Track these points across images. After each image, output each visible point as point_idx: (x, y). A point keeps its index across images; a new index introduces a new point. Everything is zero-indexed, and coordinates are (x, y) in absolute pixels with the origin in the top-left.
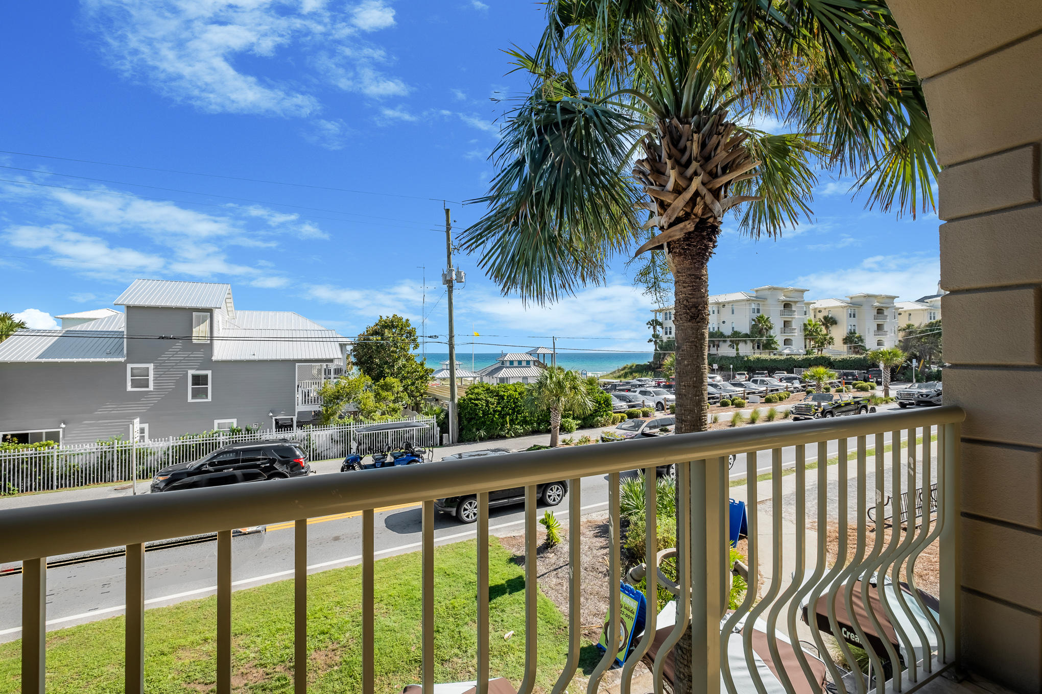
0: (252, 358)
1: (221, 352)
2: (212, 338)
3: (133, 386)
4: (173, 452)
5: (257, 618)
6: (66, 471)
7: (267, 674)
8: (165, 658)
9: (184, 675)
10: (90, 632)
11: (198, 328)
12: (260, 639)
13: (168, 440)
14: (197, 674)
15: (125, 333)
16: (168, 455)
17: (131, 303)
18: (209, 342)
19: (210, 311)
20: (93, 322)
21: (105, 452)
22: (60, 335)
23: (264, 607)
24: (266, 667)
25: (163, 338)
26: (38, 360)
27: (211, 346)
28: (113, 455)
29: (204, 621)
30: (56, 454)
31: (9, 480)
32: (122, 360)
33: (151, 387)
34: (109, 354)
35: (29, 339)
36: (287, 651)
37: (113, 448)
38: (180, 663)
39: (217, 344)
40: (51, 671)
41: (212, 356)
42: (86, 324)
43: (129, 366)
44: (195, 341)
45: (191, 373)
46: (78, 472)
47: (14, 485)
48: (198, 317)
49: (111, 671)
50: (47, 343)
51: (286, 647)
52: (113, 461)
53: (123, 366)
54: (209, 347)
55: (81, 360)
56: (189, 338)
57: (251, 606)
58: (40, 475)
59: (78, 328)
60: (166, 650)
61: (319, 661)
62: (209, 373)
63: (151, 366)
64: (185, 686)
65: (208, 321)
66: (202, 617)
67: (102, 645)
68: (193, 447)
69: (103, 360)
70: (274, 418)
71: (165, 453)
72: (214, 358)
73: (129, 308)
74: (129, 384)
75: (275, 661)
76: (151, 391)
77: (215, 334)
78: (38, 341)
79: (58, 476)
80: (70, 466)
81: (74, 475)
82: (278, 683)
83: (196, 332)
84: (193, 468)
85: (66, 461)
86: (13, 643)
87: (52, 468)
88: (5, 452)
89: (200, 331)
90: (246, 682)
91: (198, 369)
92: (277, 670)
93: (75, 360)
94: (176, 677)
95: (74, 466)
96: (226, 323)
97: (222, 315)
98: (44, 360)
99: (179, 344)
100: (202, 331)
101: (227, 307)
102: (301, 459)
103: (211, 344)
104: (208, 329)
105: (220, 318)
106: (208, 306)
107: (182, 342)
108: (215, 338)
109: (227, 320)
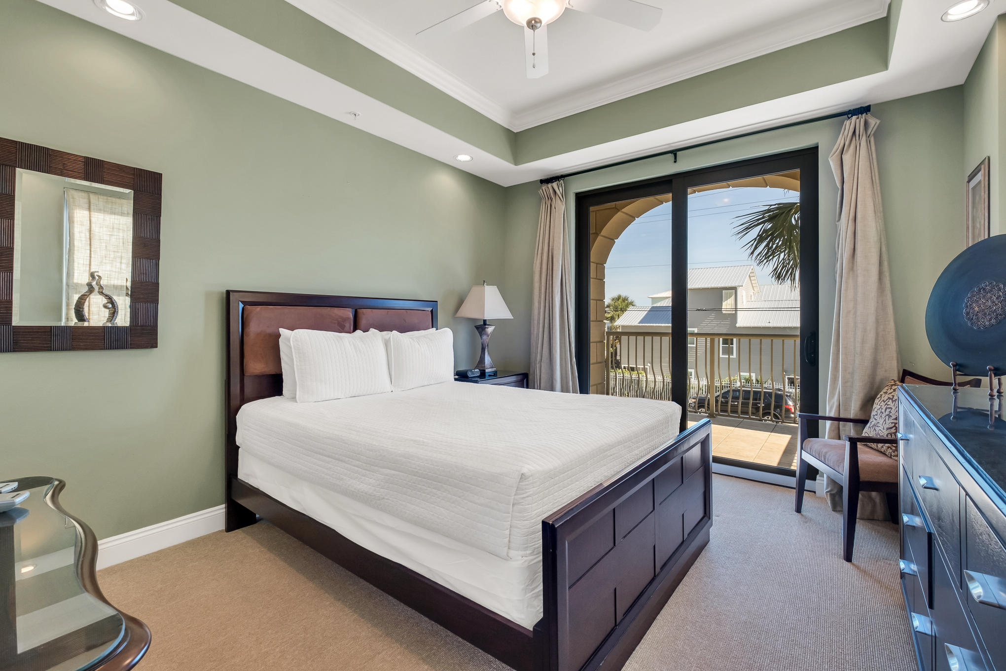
0: (767, 325)
1: (744, 320)
2: (736, 309)
11: (726, 302)
18: (734, 312)
19: (735, 289)
21: (668, 382)
22: (648, 310)
25: (699, 310)
26: (639, 325)
27: (735, 315)
35: (635, 312)
39: (740, 314)
41: (736, 323)
42: (663, 302)
44: (724, 312)
48: (726, 294)
50: (644, 314)
54: (733, 317)
56: (720, 310)
62: (734, 338)
63: (696, 330)
65: (733, 297)
68: (718, 387)
70: (787, 377)
72: (738, 325)
77: (739, 306)
83: (725, 305)
89: (727, 305)
96: (751, 296)
97: (743, 291)
98: (641, 325)
99: (713, 315)
100: (729, 304)
101: (752, 284)
102: (791, 406)
103: (736, 314)
104: (733, 302)
105: (744, 293)
106: (733, 285)
107: (714, 312)
108: (739, 310)
109: (752, 294)
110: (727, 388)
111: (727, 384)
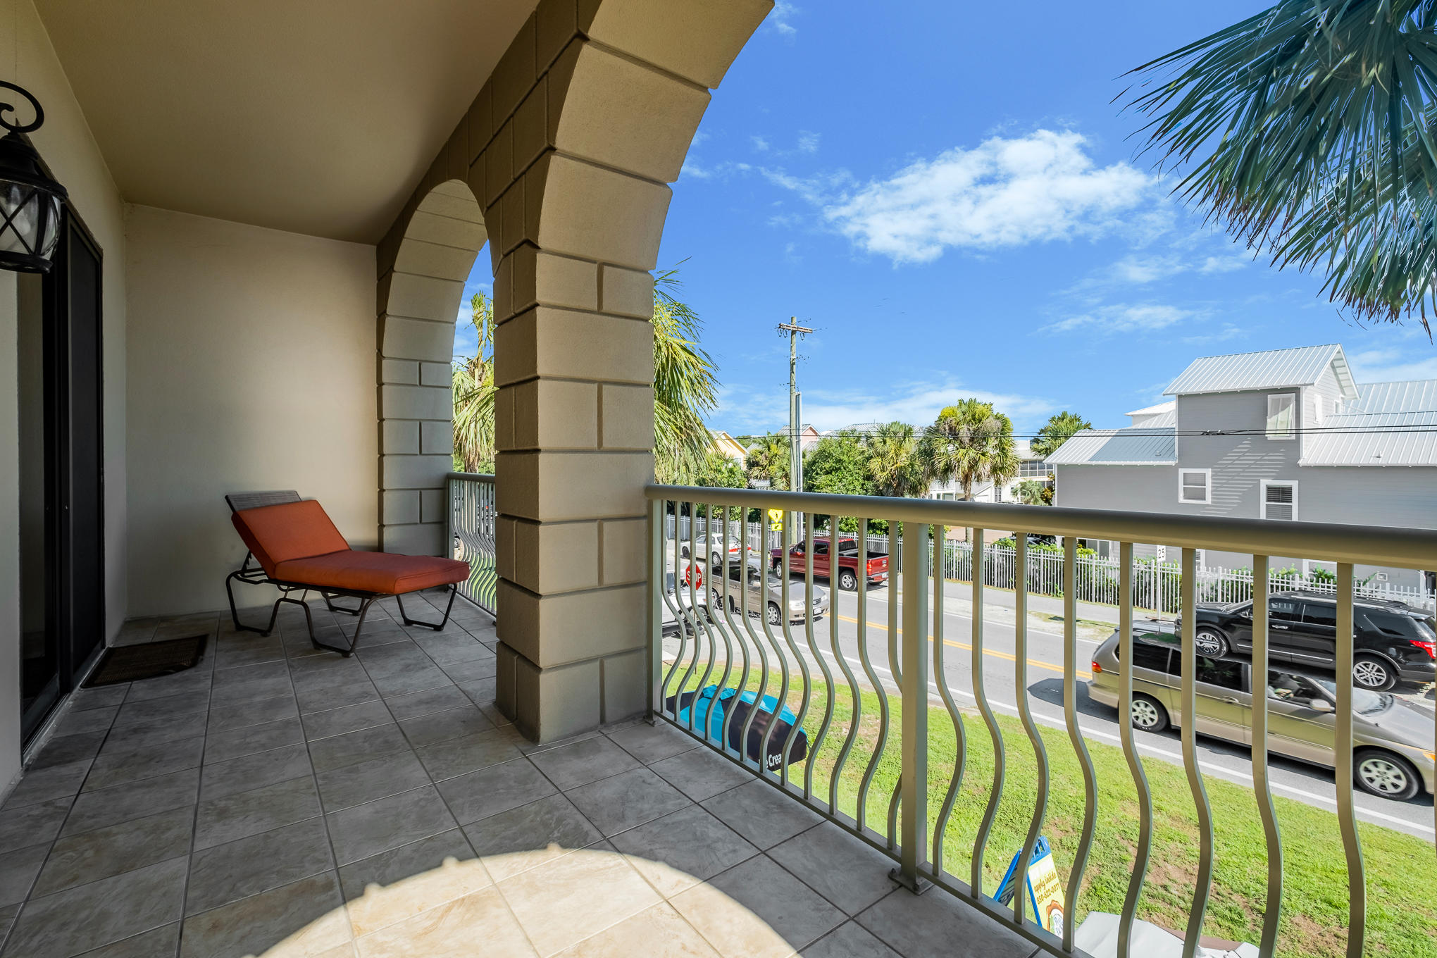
0: (1375, 462)
1: (1313, 452)
2: (1298, 431)
3: (1185, 498)
4: (1223, 588)
5: (1234, 824)
6: (1103, 585)
7: (1218, 894)
8: (1110, 800)
9: (1121, 827)
10: (1058, 738)
11: (1274, 418)
12: (1226, 849)
13: (1217, 571)
14: (1134, 835)
15: (1177, 430)
16: (1216, 591)
17: (1183, 391)
18: (1293, 437)
19: (1296, 390)
20: (1157, 417)
21: (1142, 572)
23: (1251, 817)
24: (1220, 884)
26: (1089, 463)
27: (1296, 445)
28: (1150, 577)
29: (1167, 790)
30: (1095, 564)
31: (1057, 583)
32: (1172, 463)
33: (1209, 500)
34: (1159, 456)
35: (1086, 439)
36: (1259, 886)
37: (1150, 568)
38: (1122, 813)
39: (1306, 441)
40: (1020, 752)
41: (1299, 459)
42: (1149, 421)
43: (1182, 471)
44: (1270, 437)
45: (1265, 483)
46: (1115, 588)
47: (1060, 588)
48: (1276, 402)
49: (1061, 780)
50: (1102, 442)
51: (1258, 881)
52: (1150, 584)
53: (1174, 470)
54: (1293, 446)
55: (1128, 463)
56: (1261, 432)
57: (1235, 806)
58: (1081, 584)
59: (1140, 426)
60: (1114, 793)
61: (1304, 933)
62: (1294, 484)
63: (1208, 472)
64: (1118, 838)
65: (1292, 407)
66: (1167, 784)
67: (1063, 754)
69: (1151, 463)
71: (1212, 588)
72: (1301, 462)
73: (1180, 396)
74: (1181, 494)
75: (1235, 887)
76: (1208, 505)
77: (1304, 425)
78: (1094, 440)
79: (1096, 588)
80: (1107, 580)
81: (1111, 591)
82: (1227, 913)
83: (1271, 423)
84: (1228, 612)
85: (1104, 574)
86: (1005, 716)
87: (1091, 579)
88: (1054, 554)
89: (1279, 422)
90: (1187, 882)
91: (1276, 478)
92: (1233, 898)
93: (1123, 463)
94: (1113, 823)
95: (1111, 582)
96: (1337, 406)
97: (1316, 395)
98: (1094, 463)
99: (1247, 442)
100: (1282, 422)
101: (1339, 381)
102: (1430, 643)
103: (1298, 441)
104: (1292, 418)
105: (1319, 400)
106: (1292, 383)
107: (1249, 438)
108: (1304, 431)
109: (1340, 401)
110: (1283, 590)
111: (1277, 582)
